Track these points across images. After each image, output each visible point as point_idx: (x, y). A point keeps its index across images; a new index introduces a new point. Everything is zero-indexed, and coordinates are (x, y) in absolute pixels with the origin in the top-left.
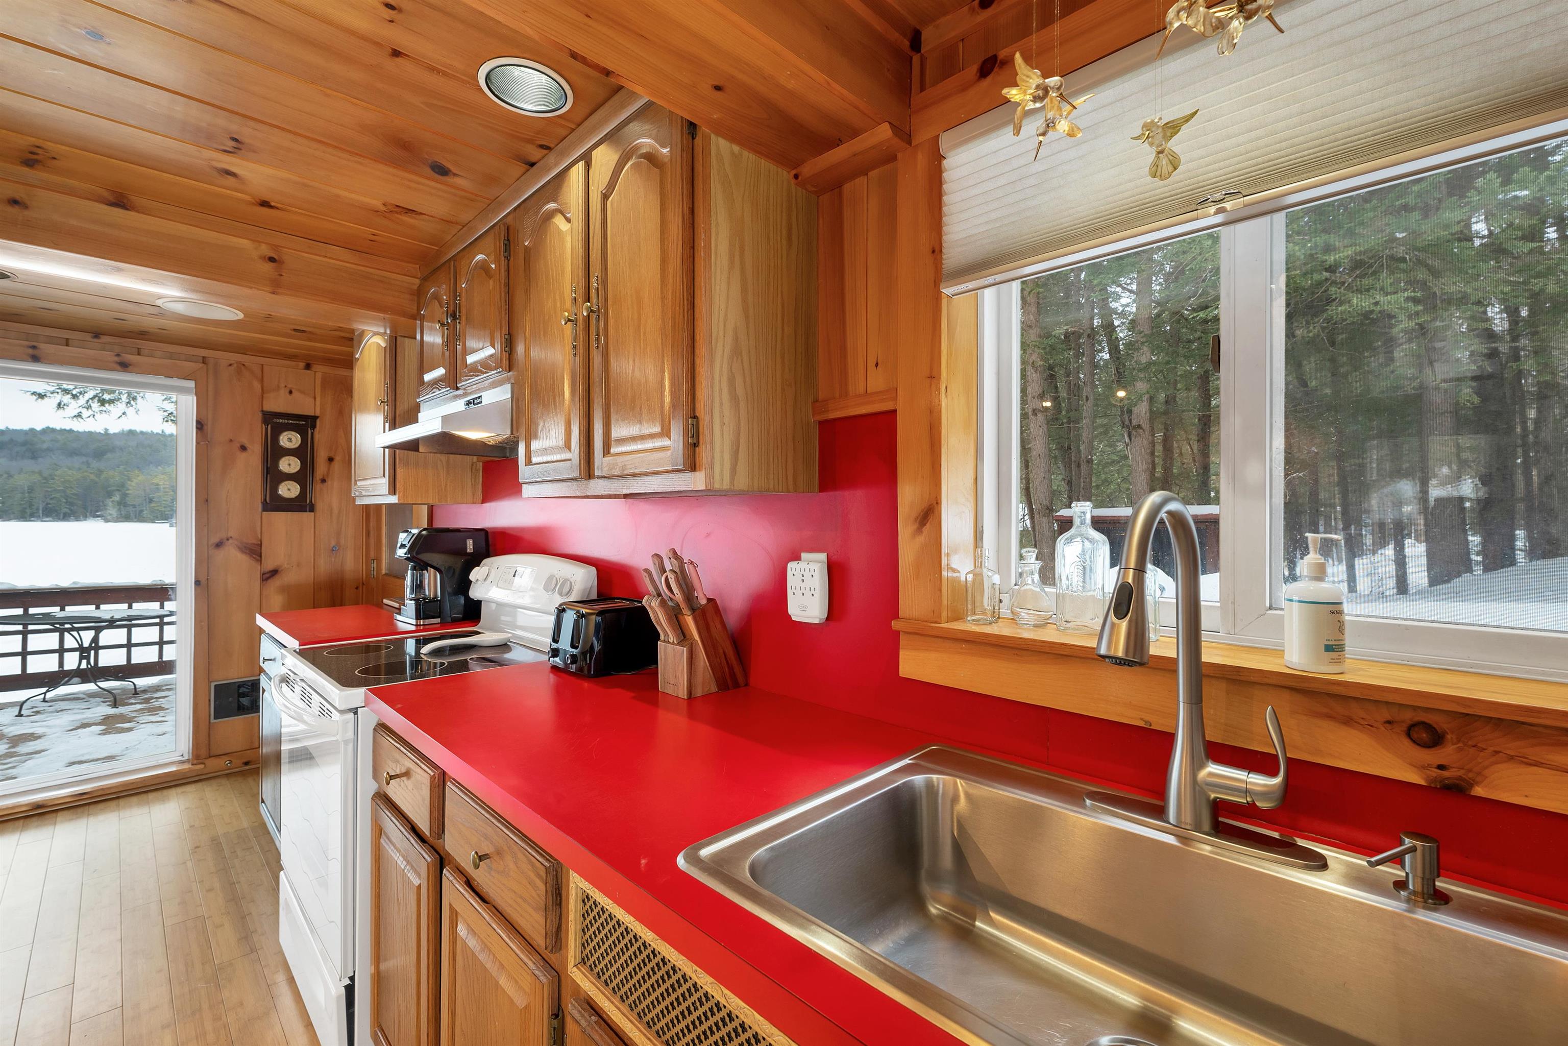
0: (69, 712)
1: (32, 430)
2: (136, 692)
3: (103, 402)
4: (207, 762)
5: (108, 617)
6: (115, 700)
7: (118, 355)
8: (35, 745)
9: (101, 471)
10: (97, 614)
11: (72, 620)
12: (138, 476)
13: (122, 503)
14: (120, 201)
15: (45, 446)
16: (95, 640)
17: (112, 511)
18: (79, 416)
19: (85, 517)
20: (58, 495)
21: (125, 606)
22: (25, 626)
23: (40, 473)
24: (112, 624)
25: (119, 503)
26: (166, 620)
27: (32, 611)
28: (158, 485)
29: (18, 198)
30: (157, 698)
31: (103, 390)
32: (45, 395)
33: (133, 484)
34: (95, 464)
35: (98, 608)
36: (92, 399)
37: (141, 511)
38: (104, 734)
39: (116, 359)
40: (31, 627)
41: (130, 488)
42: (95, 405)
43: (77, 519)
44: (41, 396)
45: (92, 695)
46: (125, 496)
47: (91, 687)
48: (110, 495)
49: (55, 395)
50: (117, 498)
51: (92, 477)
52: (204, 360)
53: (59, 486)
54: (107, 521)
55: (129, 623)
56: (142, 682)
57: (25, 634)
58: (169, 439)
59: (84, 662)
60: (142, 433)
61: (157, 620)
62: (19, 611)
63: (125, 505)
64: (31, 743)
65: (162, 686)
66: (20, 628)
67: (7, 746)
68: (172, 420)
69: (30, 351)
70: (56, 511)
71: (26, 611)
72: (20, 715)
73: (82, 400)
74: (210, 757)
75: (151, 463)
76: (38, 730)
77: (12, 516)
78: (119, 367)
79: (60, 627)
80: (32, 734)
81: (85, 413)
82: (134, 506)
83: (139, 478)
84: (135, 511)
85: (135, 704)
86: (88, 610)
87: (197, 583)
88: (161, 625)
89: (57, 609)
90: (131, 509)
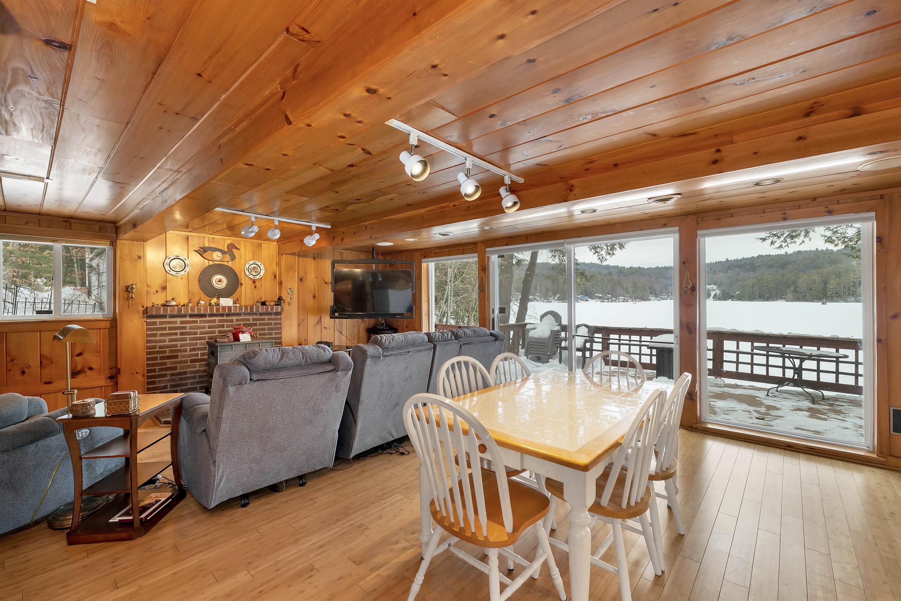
0: (790, 400)
1: (753, 257)
2: (823, 398)
3: (792, 237)
4: (889, 458)
5: (809, 353)
6: (813, 400)
7: (826, 207)
8: (777, 413)
9: (784, 275)
10: (801, 350)
11: (790, 352)
12: (803, 276)
13: (795, 291)
14: (856, 112)
15: (758, 264)
16: (801, 365)
17: (790, 296)
18: (781, 246)
19: (777, 299)
20: (764, 288)
21: (816, 348)
22: (768, 352)
23: (757, 278)
24: (810, 357)
25: (794, 291)
26: (840, 359)
27: (770, 345)
28: (815, 280)
29: (801, 136)
30: (836, 405)
31: (792, 231)
32: (766, 239)
33: (801, 280)
34: (781, 271)
35: (801, 347)
36: (787, 237)
37: (805, 295)
38: (811, 418)
39: (826, 210)
40: (770, 353)
41: (799, 283)
42: (788, 240)
43: (773, 300)
44: (764, 240)
45: (799, 394)
46: (796, 287)
47: (799, 389)
48: (789, 287)
49: (770, 238)
50: (792, 288)
51: (780, 278)
52: (882, 197)
53: (765, 284)
54: (787, 301)
55: (819, 359)
56: (827, 393)
57: (768, 356)
58: (821, 253)
59: (796, 375)
60: (805, 251)
61: (835, 359)
62: (765, 345)
63: (797, 292)
64: (775, 411)
65: (838, 398)
66: (765, 353)
67: (765, 409)
68: (830, 241)
69: (783, 216)
70: (764, 296)
71: (768, 345)
72: (768, 395)
73: (782, 239)
74: (890, 456)
75: (810, 268)
76: (778, 406)
77: (746, 299)
78: (827, 214)
79: (783, 355)
80: (775, 407)
81: (784, 245)
82: (801, 293)
83: (804, 277)
84: (802, 295)
85: (824, 405)
86: (796, 348)
87: (879, 341)
88: (837, 362)
89: (781, 346)
90: (800, 294)
